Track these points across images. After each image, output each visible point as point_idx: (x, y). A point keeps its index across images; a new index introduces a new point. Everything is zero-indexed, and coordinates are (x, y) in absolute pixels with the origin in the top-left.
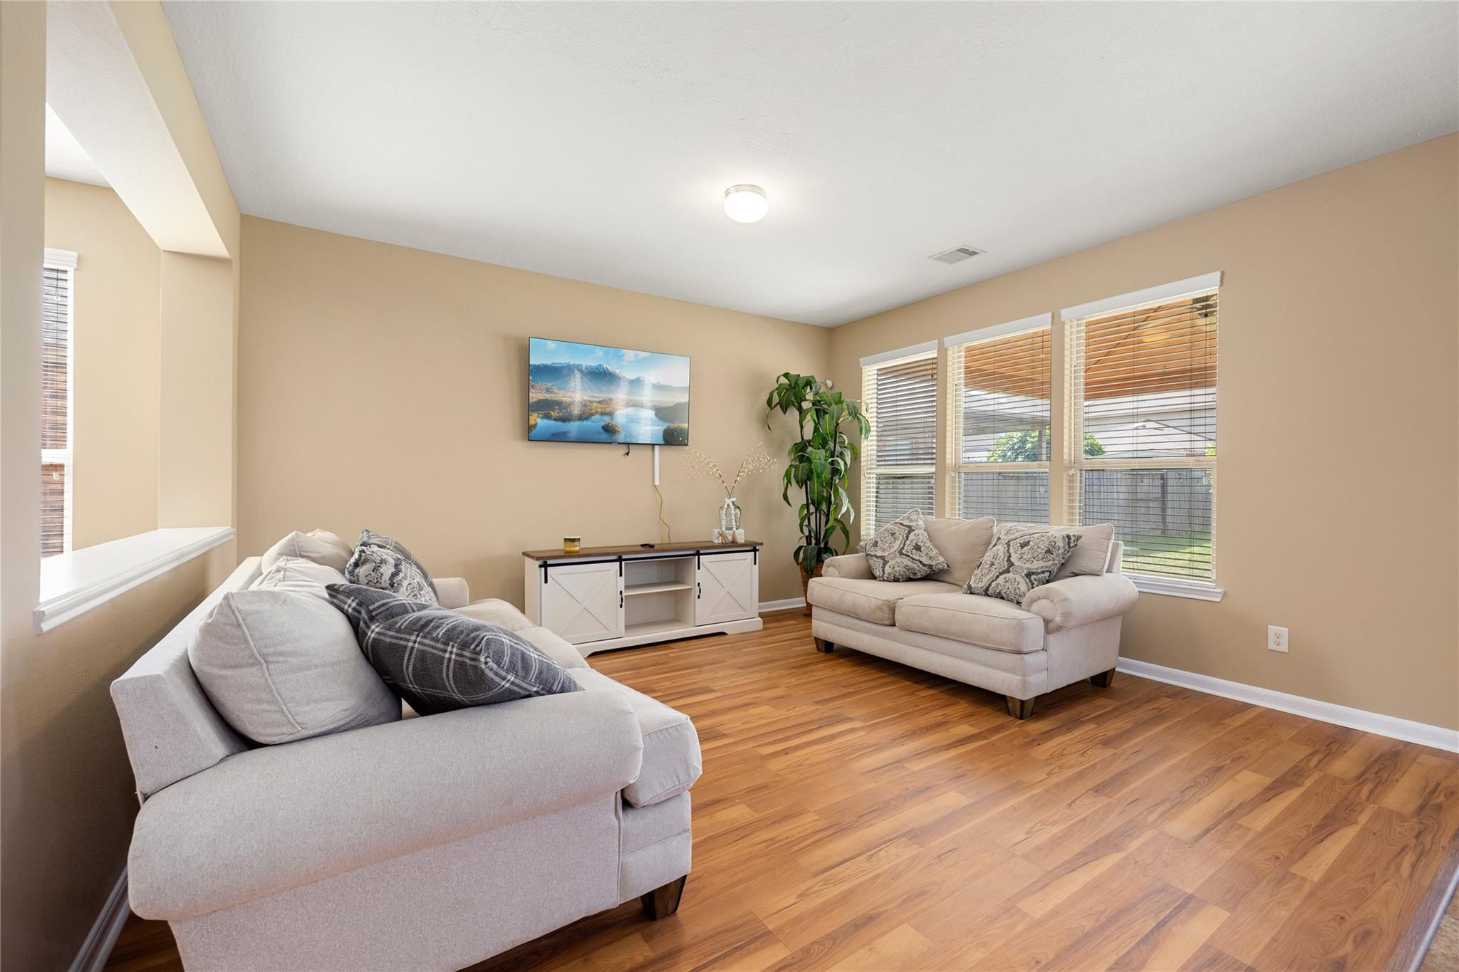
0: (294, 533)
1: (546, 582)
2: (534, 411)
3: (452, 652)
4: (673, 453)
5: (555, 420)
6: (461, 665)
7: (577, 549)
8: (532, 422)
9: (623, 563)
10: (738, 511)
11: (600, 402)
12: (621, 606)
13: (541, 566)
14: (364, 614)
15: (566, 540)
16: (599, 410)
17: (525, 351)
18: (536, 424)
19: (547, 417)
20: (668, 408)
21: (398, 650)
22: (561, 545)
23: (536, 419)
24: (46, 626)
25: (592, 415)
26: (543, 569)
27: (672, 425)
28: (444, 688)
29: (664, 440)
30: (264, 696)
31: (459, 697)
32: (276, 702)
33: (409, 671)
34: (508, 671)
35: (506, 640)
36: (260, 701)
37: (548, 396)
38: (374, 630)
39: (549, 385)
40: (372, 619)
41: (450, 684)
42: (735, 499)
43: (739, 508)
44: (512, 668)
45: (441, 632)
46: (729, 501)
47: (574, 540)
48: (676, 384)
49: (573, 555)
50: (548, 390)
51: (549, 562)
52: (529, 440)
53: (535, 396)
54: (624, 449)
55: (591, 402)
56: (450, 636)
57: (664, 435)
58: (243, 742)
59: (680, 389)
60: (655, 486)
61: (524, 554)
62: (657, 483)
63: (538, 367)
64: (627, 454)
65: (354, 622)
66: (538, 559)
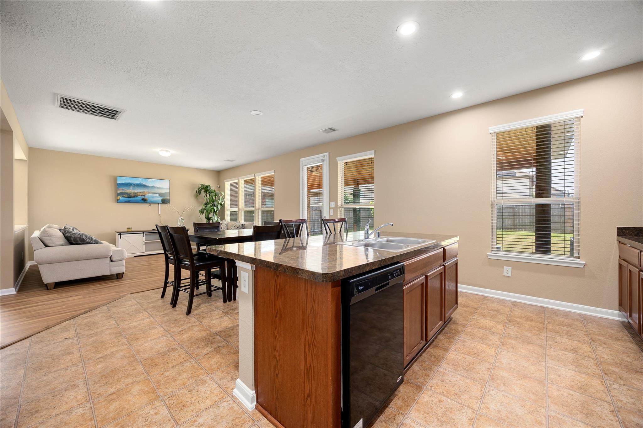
0: (49, 224)
1: (120, 238)
2: (119, 195)
3: (79, 236)
4: (164, 205)
5: (126, 197)
6: (80, 238)
7: (131, 230)
8: (118, 198)
9: (145, 234)
10: (183, 221)
11: (140, 192)
12: (144, 245)
13: (119, 234)
14: (65, 232)
15: (127, 228)
16: (140, 195)
17: (116, 179)
18: (119, 199)
19: (124, 197)
20: (163, 193)
21: (70, 237)
22: (126, 230)
23: (119, 197)
24: (16, 233)
25: (138, 196)
26: (119, 235)
27: (164, 198)
28: (78, 241)
29: (162, 202)
30: (50, 240)
31: (80, 243)
32: (52, 241)
33: (72, 239)
34: (88, 239)
35: (88, 235)
36: (49, 241)
37: (123, 191)
38: (67, 234)
39: (124, 188)
40: (66, 233)
41: (79, 241)
42: (182, 218)
43: (183, 220)
44: (89, 239)
45: (77, 234)
46: (180, 218)
47: (129, 228)
48: (165, 187)
49: (129, 232)
50: (123, 190)
51: (121, 233)
52: (117, 203)
53: (119, 191)
54: (149, 205)
55: (138, 193)
56: (79, 235)
57: (162, 201)
58: (46, 246)
59: (167, 189)
60: (159, 214)
61: (115, 232)
62: (160, 213)
63: (120, 184)
64: (150, 206)
65: (63, 234)
66: (118, 232)
